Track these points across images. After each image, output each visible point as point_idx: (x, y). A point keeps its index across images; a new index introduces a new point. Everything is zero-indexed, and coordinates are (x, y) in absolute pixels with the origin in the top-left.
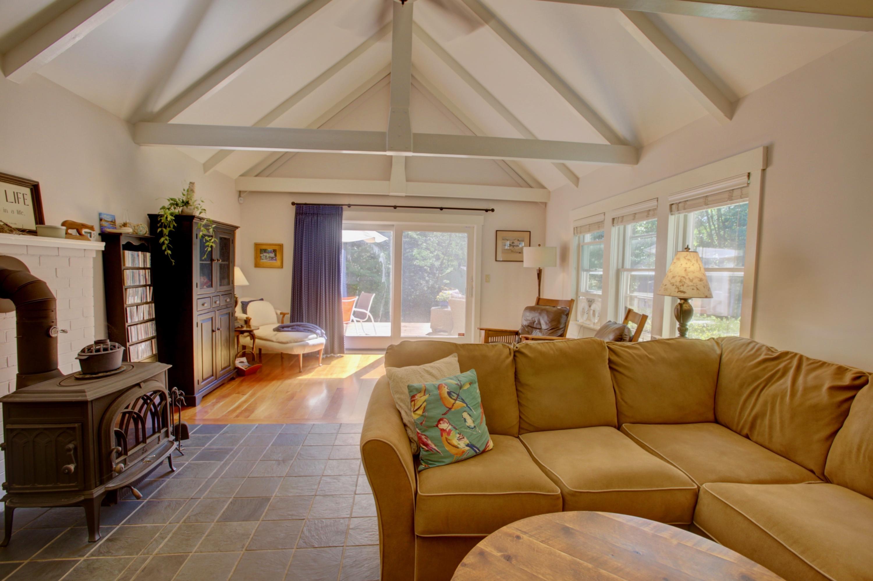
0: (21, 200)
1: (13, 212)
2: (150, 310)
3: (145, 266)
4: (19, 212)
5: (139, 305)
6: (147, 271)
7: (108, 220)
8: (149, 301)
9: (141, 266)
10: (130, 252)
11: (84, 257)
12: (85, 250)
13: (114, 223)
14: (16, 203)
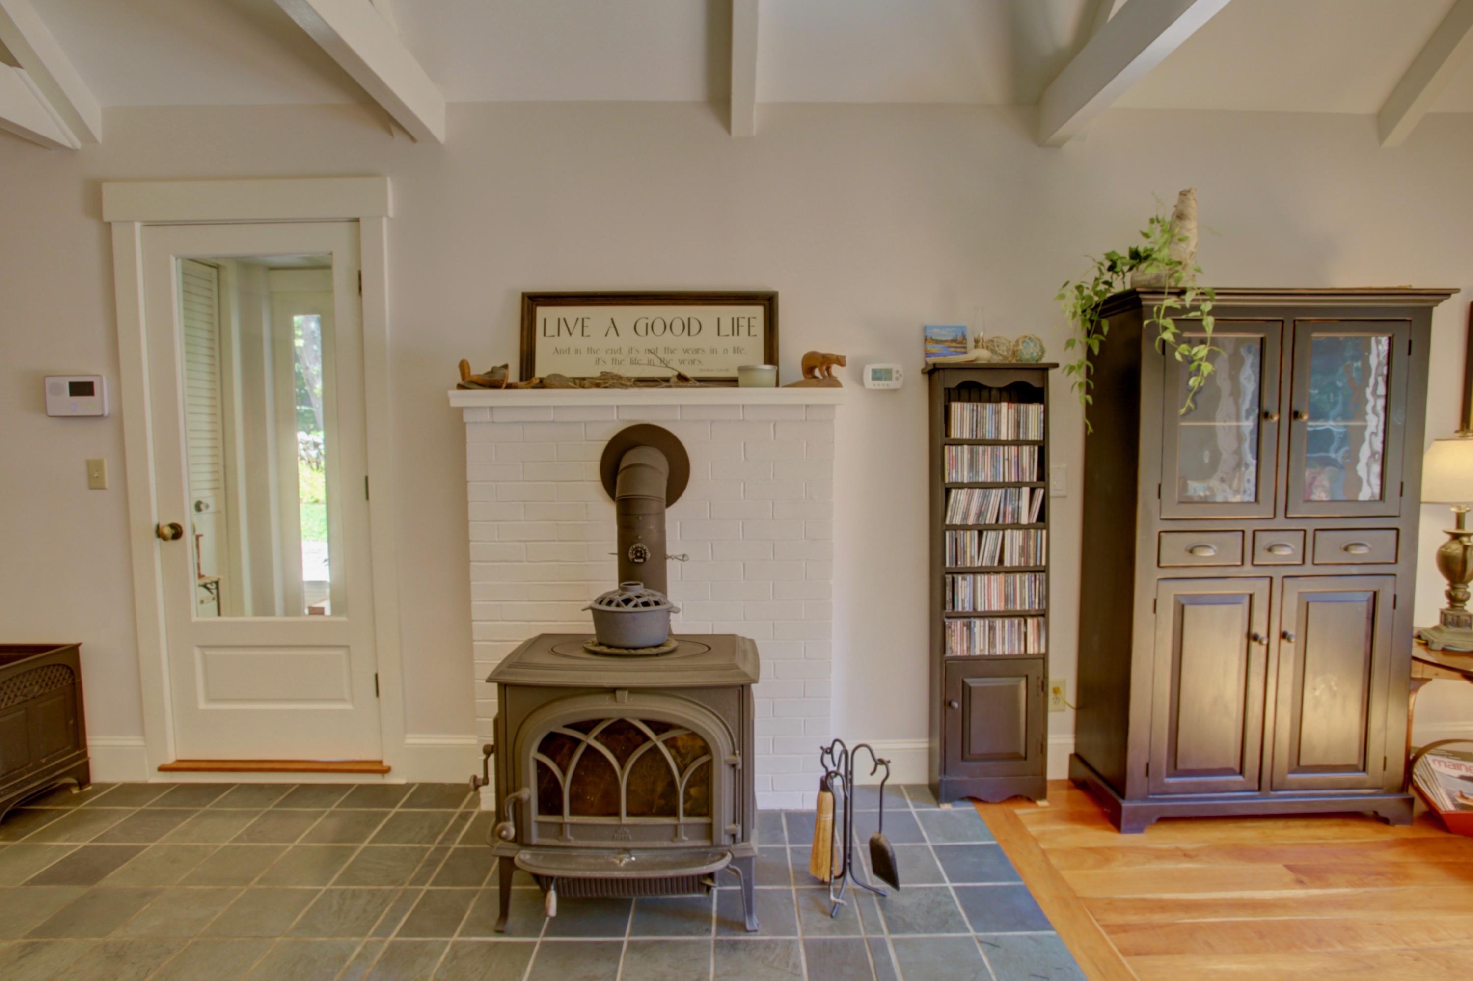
0: (744, 330)
1: (726, 351)
2: (1028, 546)
3: (1021, 437)
4: (737, 350)
5: (987, 530)
6: (1026, 449)
7: (944, 338)
8: (1024, 520)
9: (1003, 437)
10: (967, 406)
11: (806, 420)
12: (807, 406)
13: (961, 343)
14: (733, 334)
